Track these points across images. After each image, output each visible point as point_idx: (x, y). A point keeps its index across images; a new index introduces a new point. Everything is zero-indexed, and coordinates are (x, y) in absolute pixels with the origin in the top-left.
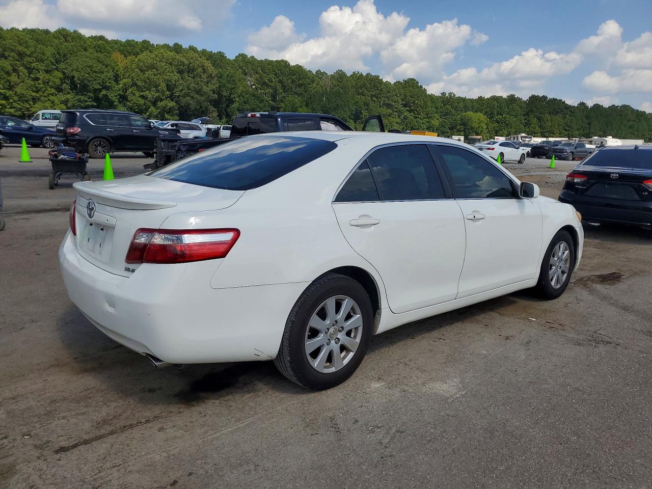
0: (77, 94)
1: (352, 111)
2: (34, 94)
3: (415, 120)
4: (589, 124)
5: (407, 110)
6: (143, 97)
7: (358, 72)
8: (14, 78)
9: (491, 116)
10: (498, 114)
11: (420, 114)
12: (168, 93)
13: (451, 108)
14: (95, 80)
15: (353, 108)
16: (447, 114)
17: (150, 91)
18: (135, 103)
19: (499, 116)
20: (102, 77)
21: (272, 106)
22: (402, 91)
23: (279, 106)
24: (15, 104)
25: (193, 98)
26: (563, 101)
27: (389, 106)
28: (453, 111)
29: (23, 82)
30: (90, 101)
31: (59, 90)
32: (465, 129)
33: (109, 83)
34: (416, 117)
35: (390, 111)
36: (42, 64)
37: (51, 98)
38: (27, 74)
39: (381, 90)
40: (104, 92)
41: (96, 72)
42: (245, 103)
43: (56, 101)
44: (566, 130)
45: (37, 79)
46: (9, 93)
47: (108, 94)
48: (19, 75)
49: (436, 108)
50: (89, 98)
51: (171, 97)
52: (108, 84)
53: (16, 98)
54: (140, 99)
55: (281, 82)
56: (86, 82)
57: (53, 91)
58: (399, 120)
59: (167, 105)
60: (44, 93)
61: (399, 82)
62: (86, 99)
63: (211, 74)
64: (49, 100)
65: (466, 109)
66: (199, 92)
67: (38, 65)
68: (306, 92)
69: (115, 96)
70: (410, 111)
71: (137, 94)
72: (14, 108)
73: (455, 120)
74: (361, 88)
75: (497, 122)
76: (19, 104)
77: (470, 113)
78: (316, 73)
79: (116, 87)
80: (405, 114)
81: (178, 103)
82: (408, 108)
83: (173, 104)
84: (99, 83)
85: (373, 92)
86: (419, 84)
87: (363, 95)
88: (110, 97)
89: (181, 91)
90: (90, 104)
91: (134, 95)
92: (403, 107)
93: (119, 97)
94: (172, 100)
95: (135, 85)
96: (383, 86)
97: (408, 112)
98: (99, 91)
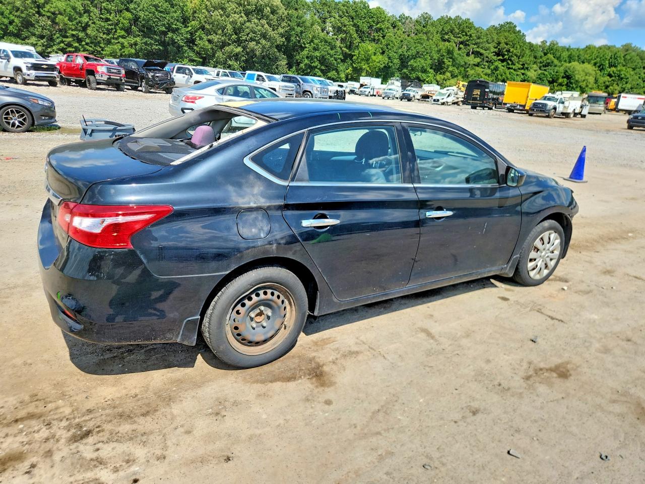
0: (144, 37)
1: (435, 59)
2: (104, 36)
3: (508, 72)
5: (499, 60)
6: (210, 41)
7: (447, 16)
8: (85, 19)
9: (601, 68)
10: (611, 66)
11: (514, 65)
12: (234, 37)
13: (553, 58)
14: (160, 21)
15: (436, 56)
16: (547, 65)
17: (216, 34)
18: (202, 48)
19: (613, 69)
20: (167, 18)
21: (346, 53)
22: (495, 37)
23: (353, 53)
24: (88, 47)
25: (258, 42)
27: (477, 54)
28: (556, 62)
29: (94, 23)
30: (157, 45)
31: (128, 31)
32: (567, 83)
33: (176, 25)
34: (509, 68)
35: (478, 60)
36: (112, 4)
37: (121, 40)
38: (98, 15)
39: (471, 36)
40: (170, 35)
41: (161, 12)
42: (315, 49)
43: (126, 44)
45: (107, 20)
46: (81, 35)
47: (174, 37)
48: (89, 16)
49: (535, 57)
50: (156, 40)
51: (238, 42)
52: (174, 26)
53: (88, 41)
54: (207, 44)
55: (356, 26)
56: (151, 22)
57: (123, 33)
58: (489, 71)
59: (232, 51)
60: (114, 35)
61: (494, 26)
62: (153, 42)
63: (281, 16)
64: (119, 42)
65: (570, 59)
66: (264, 36)
67: (108, 5)
68: (383, 37)
69: (182, 39)
70: (502, 61)
71: (205, 38)
72: (87, 50)
73: (557, 72)
74: (447, 34)
75: (610, 75)
76: (91, 47)
77: (575, 64)
78: (400, 17)
79: (184, 30)
80: (496, 64)
81: (244, 48)
82: (501, 57)
83: (239, 49)
84: (164, 25)
85: (461, 38)
86: (517, 29)
87: (449, 41)
88: (176, 41)
89: (248, 35)
90: (157, 48)
91: (201, 39)
92: (494, 55)
93: (185, 40)
94: (239, 46)
95: (203, 28)
96: (472, 31)
97: (500, 62)
98: (165, 33)
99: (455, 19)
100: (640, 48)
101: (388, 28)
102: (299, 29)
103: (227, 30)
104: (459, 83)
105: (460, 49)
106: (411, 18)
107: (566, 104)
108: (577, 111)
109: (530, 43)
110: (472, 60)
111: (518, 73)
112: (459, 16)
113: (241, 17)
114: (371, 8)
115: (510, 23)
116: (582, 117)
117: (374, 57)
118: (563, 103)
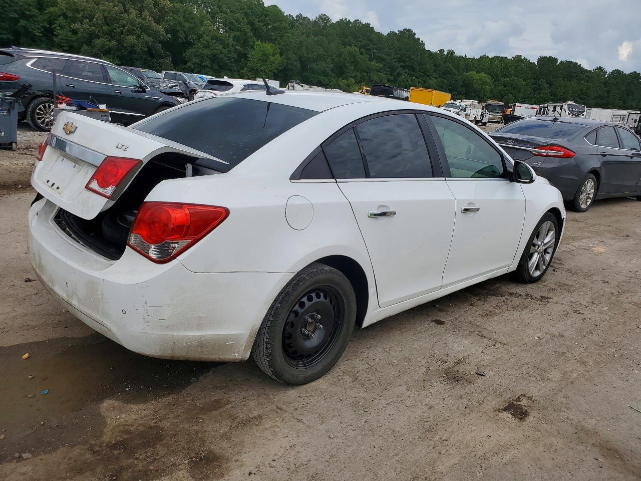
1: (336, 63)
3: (410, 78)
4: (608, 92)
5: (401, 66)
6: (75, 32)
7: (346, 19)
9: (496, 77)
10: (505, 76)
11: (416, 72)
12: (106, 28)
13: (452, 67)
14: (11, 6)
15: (337, 60)
16: (446, 73)
17: (82, 24)
19: (507, 78)
21: (240, 52)
22: (396, 43)
25: (138, 36)
26: (579, 64)
27: (380, 59)
28: (455, 71)
30: (5, 34)
32: (466, 92)
33: (30, 11)
34: (411, 75)
35: (380, 65)
40: (22, 23)
44: (581, 98)
47: (28, 26)
49: (435, 65)
51: (111, 35)
52: (28, 13)
54: (70, 34)
55: (251, 24)
58: (392, 78)
59: (103, 46)
61: (393, 32)
63: (163, 8)
65: (468, 68)
66: (145, 29)
68: (281, 37)
69: (38, 28)
70: (404, 67)
73: (456, 81)
75: (504, 85)
77: (472, 73)
78: (297, 16)
79: (40, 18)
80: (399, 70)
81: (119, 42)
82: (402, 64)
83: (114, 43)
84: (15, 11)
85: (361, 42)
86: (416, 37)
87: (351, 46)
88: (31, 30)
89: (123, 26)
90: (5, 37)
91: (62, 27)
92: (396, 62)
93: (43, 30)
94: (113, 38)
95: (65, 16)
96: (373, 36)
97: (402, 68)
98: (16, 21)
99: (353, 23)
100: (529, 60)
101: (285, 28)
102: (187, 25)
103: (97, 19)
104: (363, 89)
105: (362, 53)
106: (309, 19)
107: (468, 111)
108: (478, 119)
109: (429, 51)
110: (375, 64)
111: (420, 81)
112: (358, 20)
113: (117, 6)
114: (265, 6)
115: (409, 30)
116: (482, 125)
117: (272, 58)
118: (465, 110)
